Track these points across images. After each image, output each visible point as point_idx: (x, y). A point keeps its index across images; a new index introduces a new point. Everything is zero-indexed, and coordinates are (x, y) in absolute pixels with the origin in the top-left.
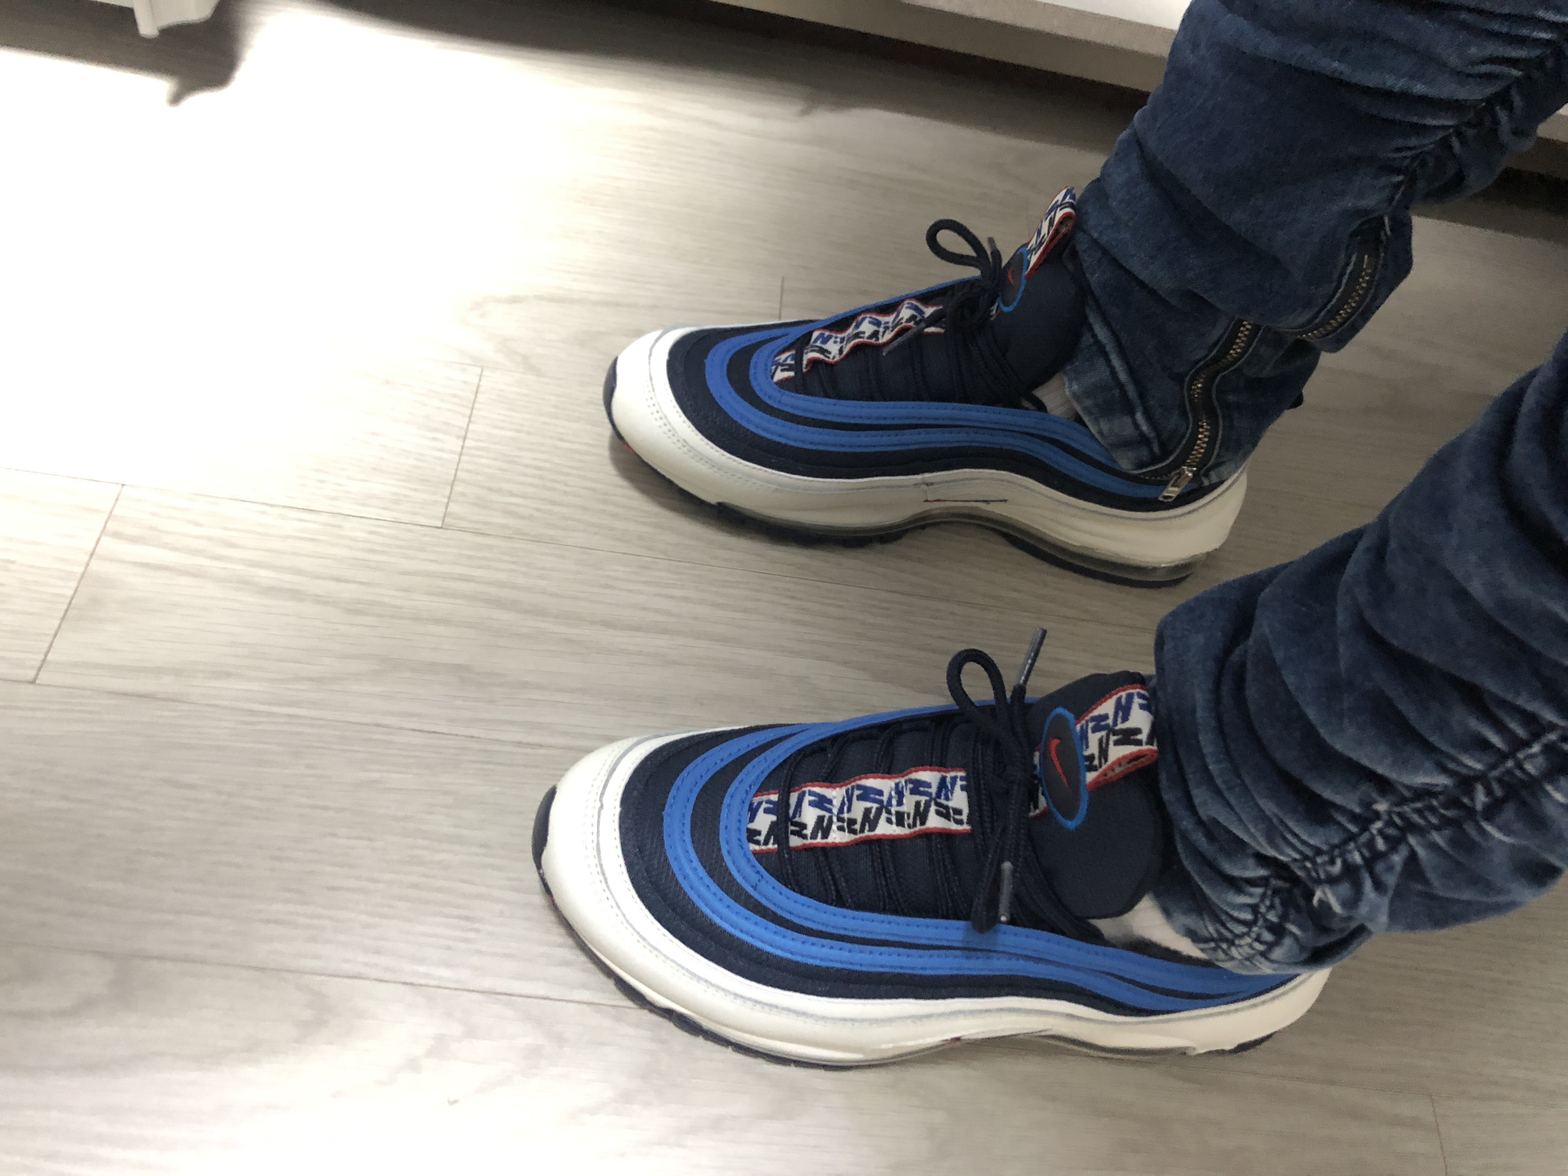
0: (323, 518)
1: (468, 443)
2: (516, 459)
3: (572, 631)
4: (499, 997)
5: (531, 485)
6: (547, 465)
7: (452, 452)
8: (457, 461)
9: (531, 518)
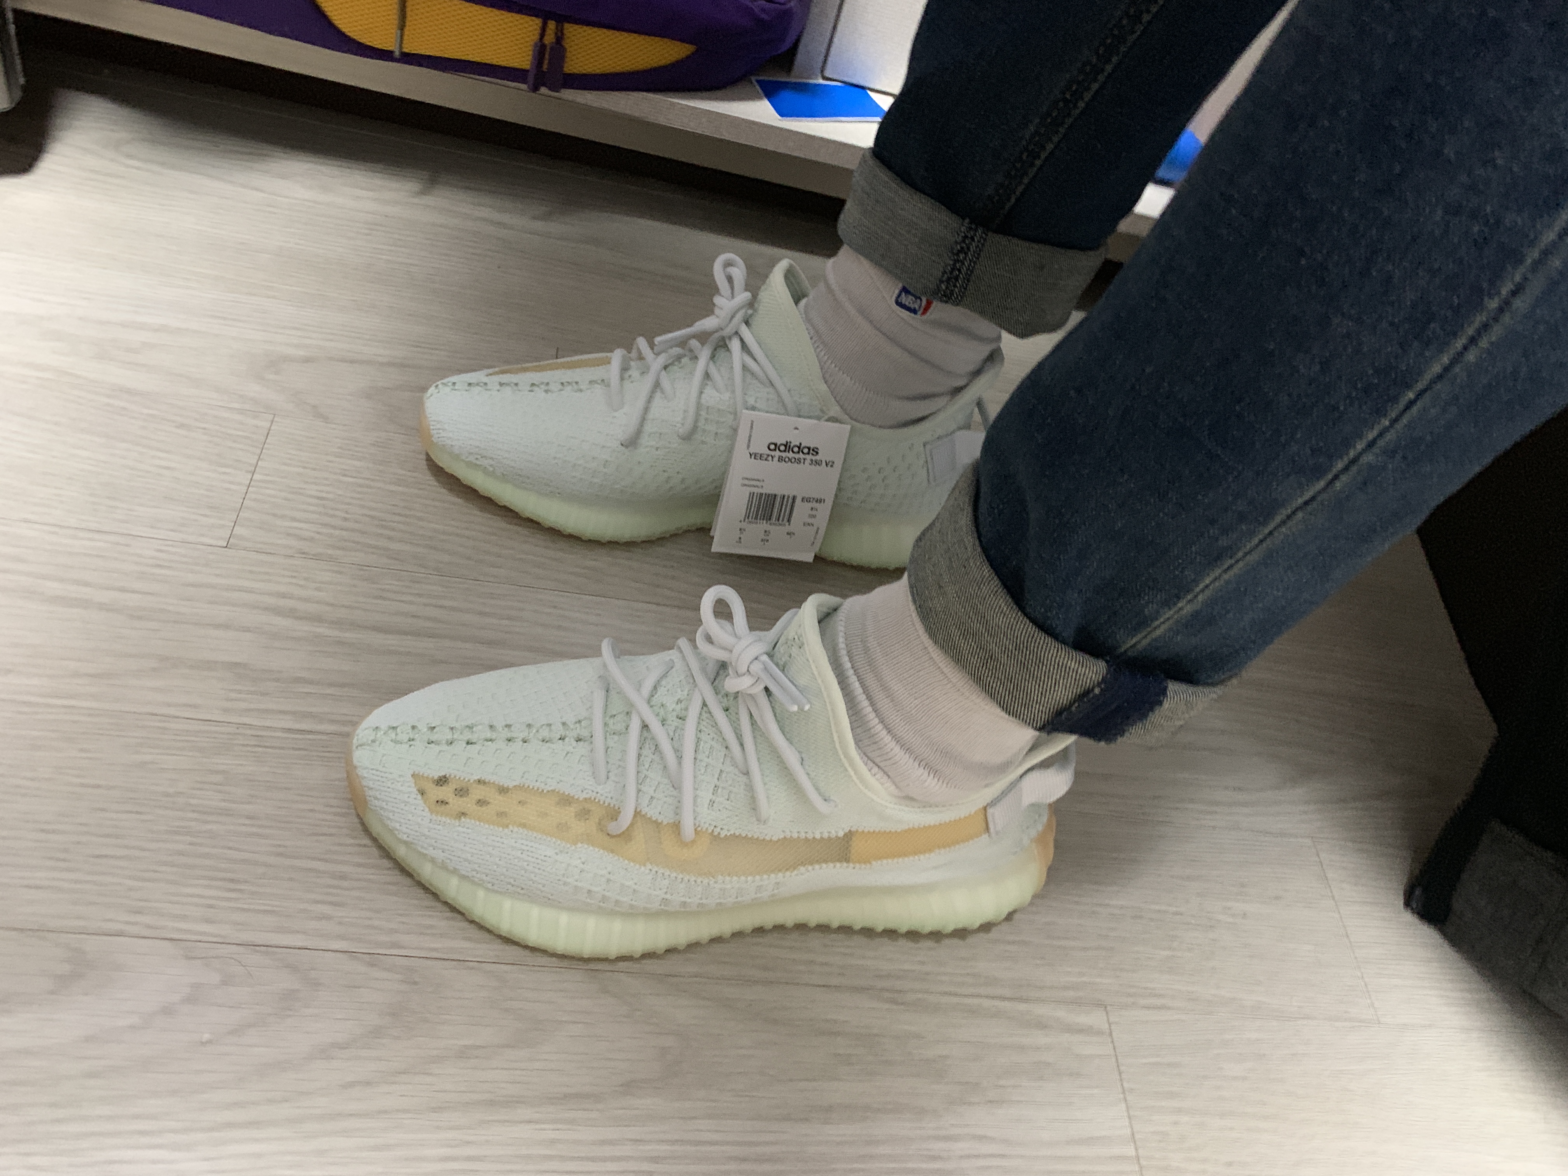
0: (112, 538)
1: (256, 477)
2: (301, 491)
3: (347, 635)
4: (257, 948)
5: (313, 512)
6: (331, 496)
7: (240, 484)
8: (245, 491)
9: (312, 540)
